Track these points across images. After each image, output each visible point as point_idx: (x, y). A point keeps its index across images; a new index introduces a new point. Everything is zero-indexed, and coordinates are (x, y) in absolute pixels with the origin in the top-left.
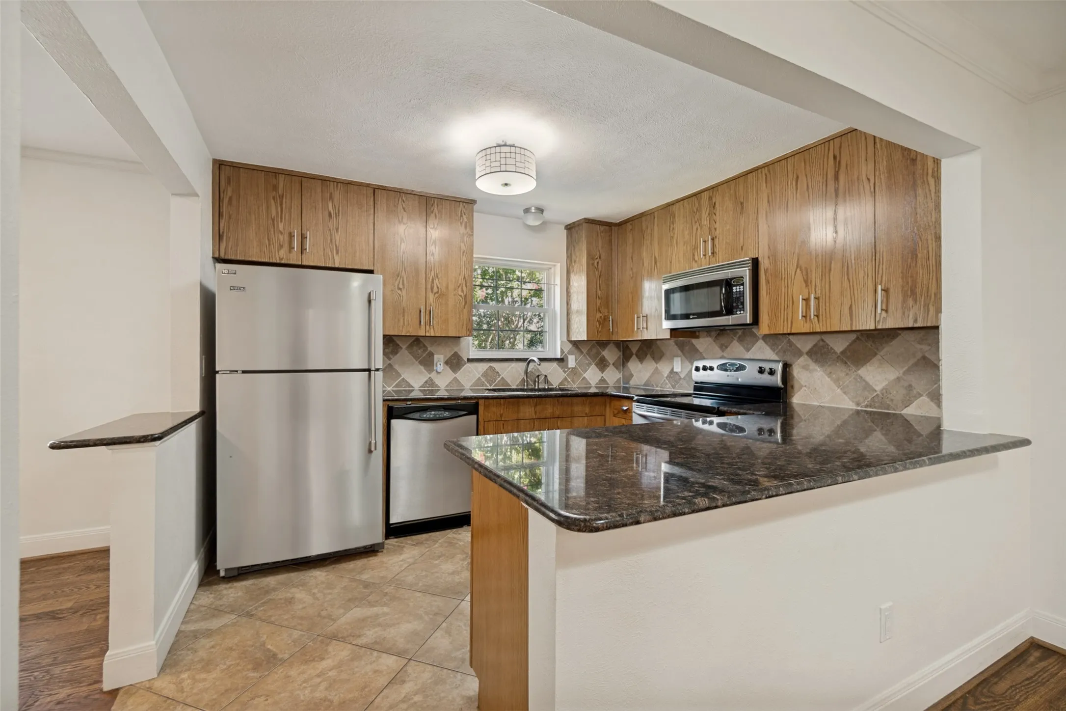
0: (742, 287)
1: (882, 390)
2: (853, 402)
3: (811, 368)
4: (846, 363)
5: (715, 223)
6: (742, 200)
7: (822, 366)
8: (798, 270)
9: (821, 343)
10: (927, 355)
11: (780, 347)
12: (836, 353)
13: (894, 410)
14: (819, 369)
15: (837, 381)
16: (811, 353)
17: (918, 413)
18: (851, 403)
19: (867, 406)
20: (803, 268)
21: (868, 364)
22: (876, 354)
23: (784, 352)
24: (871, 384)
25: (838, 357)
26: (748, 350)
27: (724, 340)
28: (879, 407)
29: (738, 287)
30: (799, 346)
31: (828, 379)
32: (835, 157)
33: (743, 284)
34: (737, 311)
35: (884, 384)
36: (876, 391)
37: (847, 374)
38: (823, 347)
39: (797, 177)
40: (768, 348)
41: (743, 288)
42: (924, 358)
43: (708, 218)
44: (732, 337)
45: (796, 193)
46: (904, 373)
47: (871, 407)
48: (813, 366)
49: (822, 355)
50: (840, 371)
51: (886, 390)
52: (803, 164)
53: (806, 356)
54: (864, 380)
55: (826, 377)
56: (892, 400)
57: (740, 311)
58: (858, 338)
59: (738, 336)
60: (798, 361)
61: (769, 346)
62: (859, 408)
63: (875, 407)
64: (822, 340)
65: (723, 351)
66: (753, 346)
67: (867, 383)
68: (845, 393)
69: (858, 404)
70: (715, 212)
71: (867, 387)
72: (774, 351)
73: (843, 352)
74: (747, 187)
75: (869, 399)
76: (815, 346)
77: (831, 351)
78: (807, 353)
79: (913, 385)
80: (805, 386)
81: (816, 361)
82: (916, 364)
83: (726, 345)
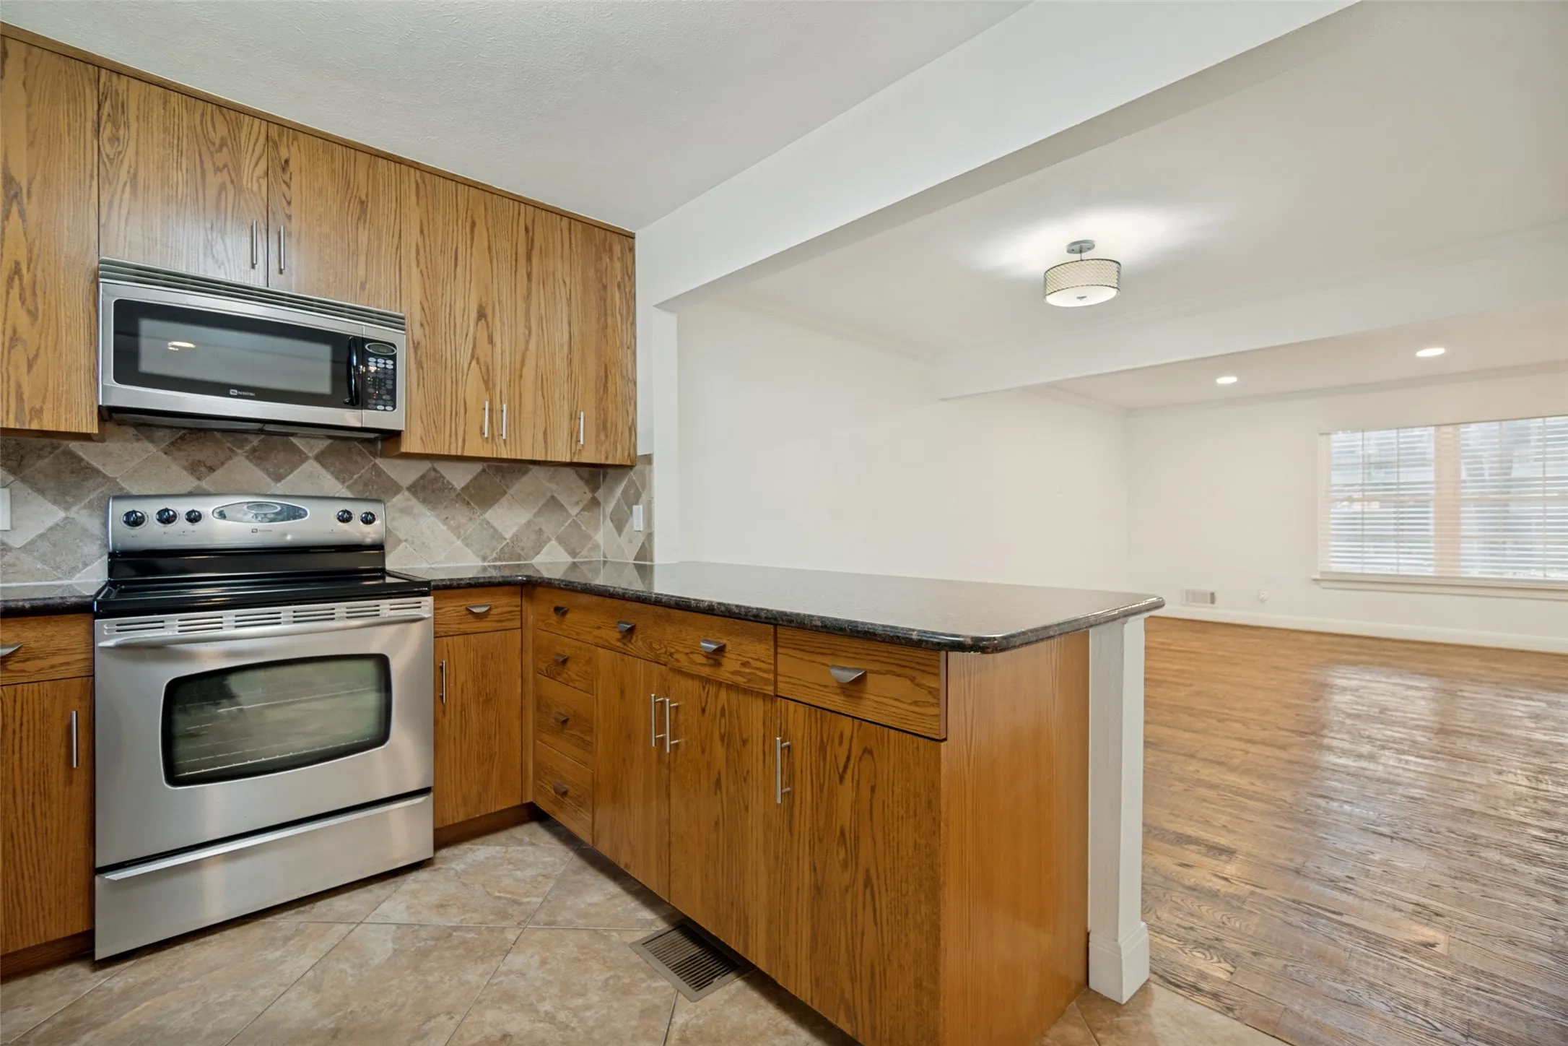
0: (390, 362)
1: (512, 537)
2: (478, 556)
3: (415, 511)
4: (468, 503)
5: (289, 203)
6: (364, 198)
7: (433, 508)
8: (474, 362)
9: (433, 474)
10: (556, 495)
11: (356, 477)
12: (453, 488)
13: (525, 560)
14: (429, 514)
15: (456, 530)
16: (413, 489)
17: (548, 559)
18: (475, 557)
19: (495, 560)
20: (482, 361)
21: (496, 505)
22: (505, 493)
23: (366, 485)
24: (500, 530)
25: (458, 495)
26: (278, 478)
27: (205, 453)
28: (510, 559)
29: (381, 361)
30: (393, 475)
31: (444, 528)
32: (527, 229)
33: (393, 358)
34: (377, 405)
35: (515, 529)
36: (505, 539)
37: (471, 519)
38: (435, 479)
39: (473, 224)
40: (329, 476)
41: (394, 365)
42: (553, 498)
43: (264, 182)
44: (231, 450)
45: (472, 247)
46: (536, 515)
47: (500, 560)
48: (418, 507)
49: (433, 491)
50: (461, 515)
51: (516, 537)
52: (483, 208)
53: (406, 493)
54: (492, 527)
55: (440, 524)
56: (523, 549)
57: (385, 406)
58: (484, 470)
59: (248, 448)
60: (394, 500)
61: (332, 473)
62: (486, 564)
63: (505, 560)
64: (435, 470)
65: (199, 479)
66: (292, 472)
67: (496, 530)
68: (467, 545)
69: (484, 559)
70: (287, 177)
71: (496, 535)
72: (343, 483)
73: (465, 489)
74: (374, 178)
75: (498, 550)
76: (422, 477)
77: (448, 487)
78: (409, 489)
79: (543, 527)
80: (406, 541)
81: (424, 501)
82: (546, 505)
83: (209, 464)
